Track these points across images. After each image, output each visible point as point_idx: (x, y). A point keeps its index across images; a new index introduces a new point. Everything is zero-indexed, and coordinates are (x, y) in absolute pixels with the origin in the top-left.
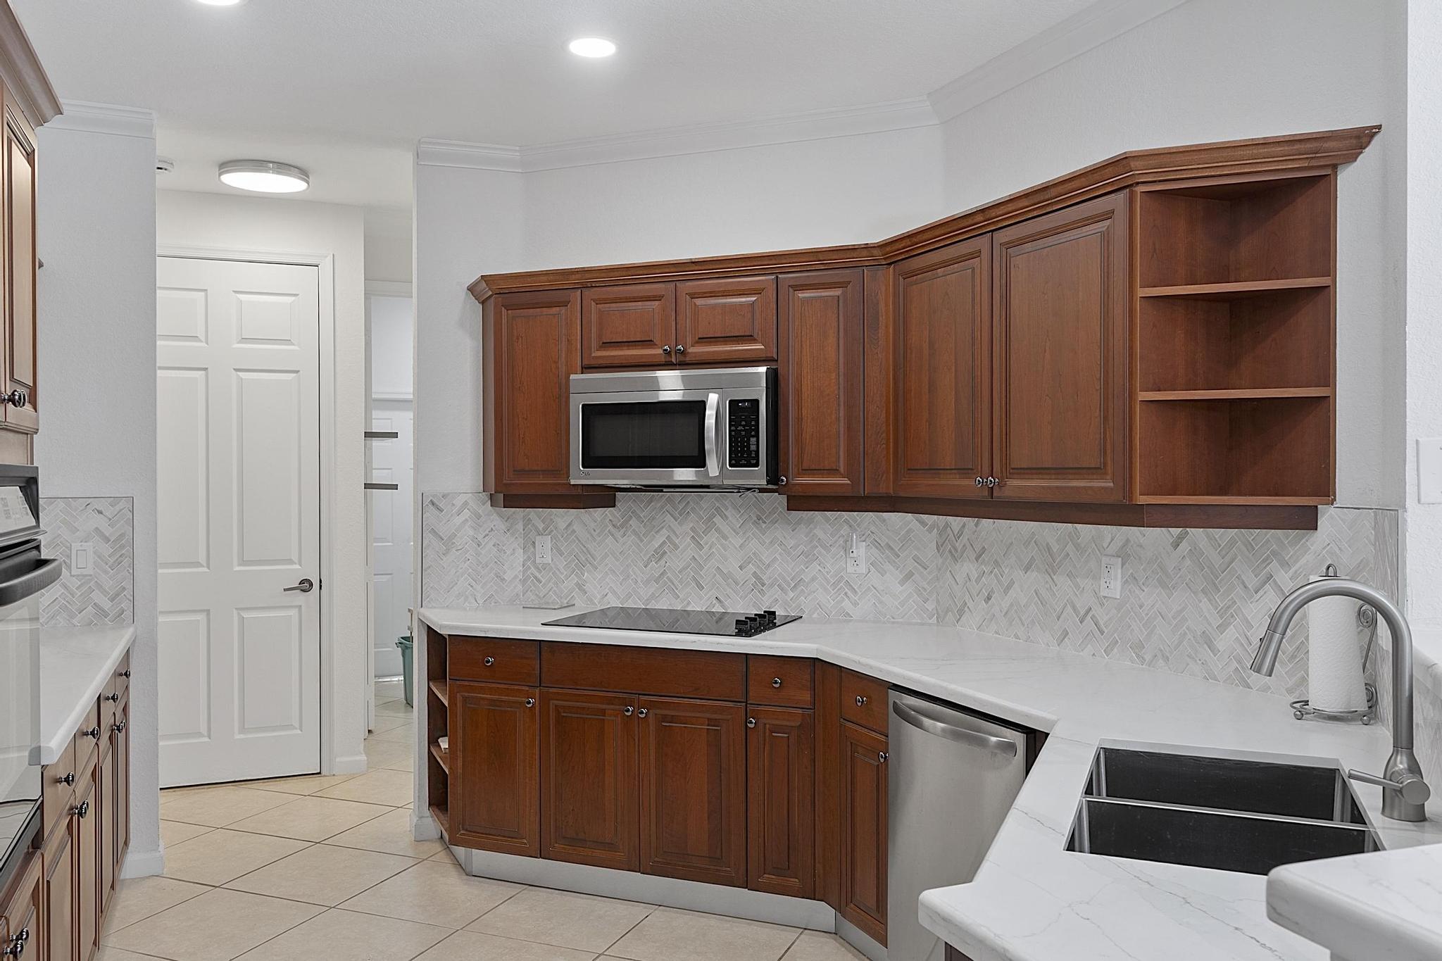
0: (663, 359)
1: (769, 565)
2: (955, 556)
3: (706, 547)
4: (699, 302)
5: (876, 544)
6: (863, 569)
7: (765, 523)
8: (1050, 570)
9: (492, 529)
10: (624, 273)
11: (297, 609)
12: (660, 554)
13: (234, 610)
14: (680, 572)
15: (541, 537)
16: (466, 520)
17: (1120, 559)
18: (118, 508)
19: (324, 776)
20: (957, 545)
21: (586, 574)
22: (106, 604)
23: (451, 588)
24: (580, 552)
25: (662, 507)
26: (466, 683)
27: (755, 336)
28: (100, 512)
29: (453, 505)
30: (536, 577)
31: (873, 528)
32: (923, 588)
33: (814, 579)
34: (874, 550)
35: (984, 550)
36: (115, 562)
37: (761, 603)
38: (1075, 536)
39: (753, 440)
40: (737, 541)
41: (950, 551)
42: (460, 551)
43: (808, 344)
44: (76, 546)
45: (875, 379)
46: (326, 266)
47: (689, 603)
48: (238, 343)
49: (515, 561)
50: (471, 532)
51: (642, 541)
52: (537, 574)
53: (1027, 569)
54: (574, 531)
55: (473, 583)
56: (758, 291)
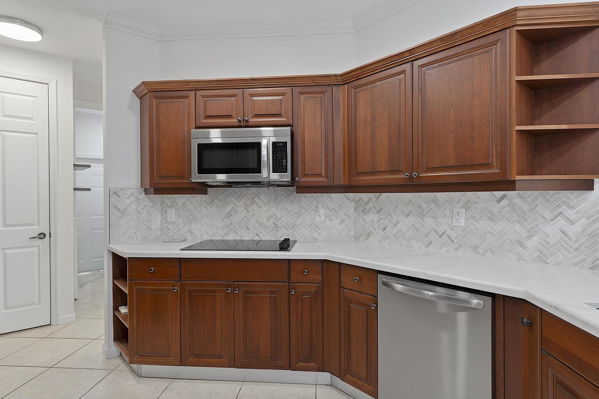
0: (237, 124)
1: (280, 219)
2: (365, 212)
3: (251, 212)
4: (255, 98)
5: (329, 208)
6: (323, 219)
7: (278, 200)
8: (421, 216)
9: (145, 205)
11: (37, 248)
12: (229, 215)
14: (238, 223)
15: (170, 209)
16: (132, 201)
17: (464, 209)
19: (53, 325)
20: (366, 207)
21: (193, 225)
23: (125, 234)
24: (190, 215)
25: (230, 194)
26: (139, 282)
27: (282, 115)
29: (126, 194)
30: (167, 228)
31: (327, 202)
32: (349, 226)
33: (300, 224)
34: (328, 211)
35: (381, 209)
37: (277, 235)
38: (436, 200)
39: (284, 161)
40: (266, 208)
41: (362, 210)
42: (129, 216)
43: (307, 118)
45: (338, 134)
46: (52, 85)
47: (243, 237)
48: (2, 117)
49: (156, 222)
50: (135, 207)
51: (220, 209)
52: (168, 226)
53: (407, 215)
54: (186, 206)
55: (136, 231)
56: (283, 94)
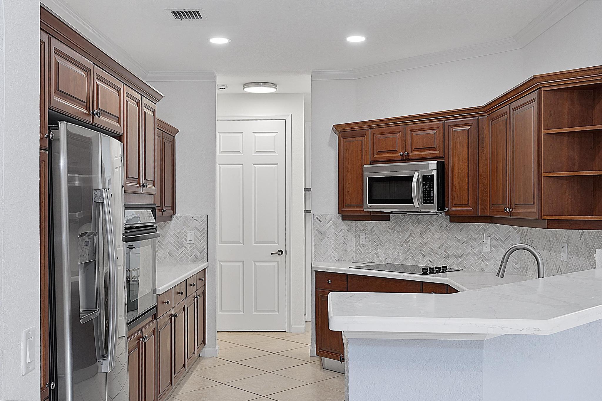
0: (400, 158)
1: (451, 247)
3: (426, 238)
4: (414, 133)
5: (496, 238)
6: (489, 249)
7: (449, 228)
8: (550, 250)
9: (342, 229)
10: (385, 122)
11: (277, 262)
12: (407, 241)
13: (253, 261)
14: (415, 249)
15: (361, 233)
16: (331, 225)
17: (567, 244)
18: (202, 219)
19: (287, 333)
20: (526, 238)
21: (379, 249)
22: (198, 254)
23: (325, 253)
24: (377, 240)
25: (408, 221)
26: (322, 291)
27: (436, 147)
28: (197, 220)
29: (326, 219)
30: (360, 250)
31: (494, 231)
32: (515, 258)
33: (469, 253)
34: (494, 241)
35: (533, 241)
36: (201, 239)
37: (448, 264)
38: (556, 234)
39: (432, 192)
40: (437, 236)
41: (524, 241)
42: (328, 238)
43: (456, 150)
44: (189, 232)
45: (483, 165)
46: (288, 120)
47: (419, 263)
48: (255, 153)
49: (352, 244)
50: (333, 231)
51: (400, 235)
52: (360, 249)
54: (374, 231)
55: (334, 252)
56: (437, 128)
